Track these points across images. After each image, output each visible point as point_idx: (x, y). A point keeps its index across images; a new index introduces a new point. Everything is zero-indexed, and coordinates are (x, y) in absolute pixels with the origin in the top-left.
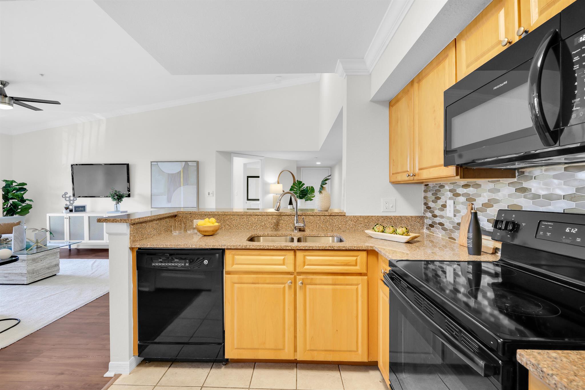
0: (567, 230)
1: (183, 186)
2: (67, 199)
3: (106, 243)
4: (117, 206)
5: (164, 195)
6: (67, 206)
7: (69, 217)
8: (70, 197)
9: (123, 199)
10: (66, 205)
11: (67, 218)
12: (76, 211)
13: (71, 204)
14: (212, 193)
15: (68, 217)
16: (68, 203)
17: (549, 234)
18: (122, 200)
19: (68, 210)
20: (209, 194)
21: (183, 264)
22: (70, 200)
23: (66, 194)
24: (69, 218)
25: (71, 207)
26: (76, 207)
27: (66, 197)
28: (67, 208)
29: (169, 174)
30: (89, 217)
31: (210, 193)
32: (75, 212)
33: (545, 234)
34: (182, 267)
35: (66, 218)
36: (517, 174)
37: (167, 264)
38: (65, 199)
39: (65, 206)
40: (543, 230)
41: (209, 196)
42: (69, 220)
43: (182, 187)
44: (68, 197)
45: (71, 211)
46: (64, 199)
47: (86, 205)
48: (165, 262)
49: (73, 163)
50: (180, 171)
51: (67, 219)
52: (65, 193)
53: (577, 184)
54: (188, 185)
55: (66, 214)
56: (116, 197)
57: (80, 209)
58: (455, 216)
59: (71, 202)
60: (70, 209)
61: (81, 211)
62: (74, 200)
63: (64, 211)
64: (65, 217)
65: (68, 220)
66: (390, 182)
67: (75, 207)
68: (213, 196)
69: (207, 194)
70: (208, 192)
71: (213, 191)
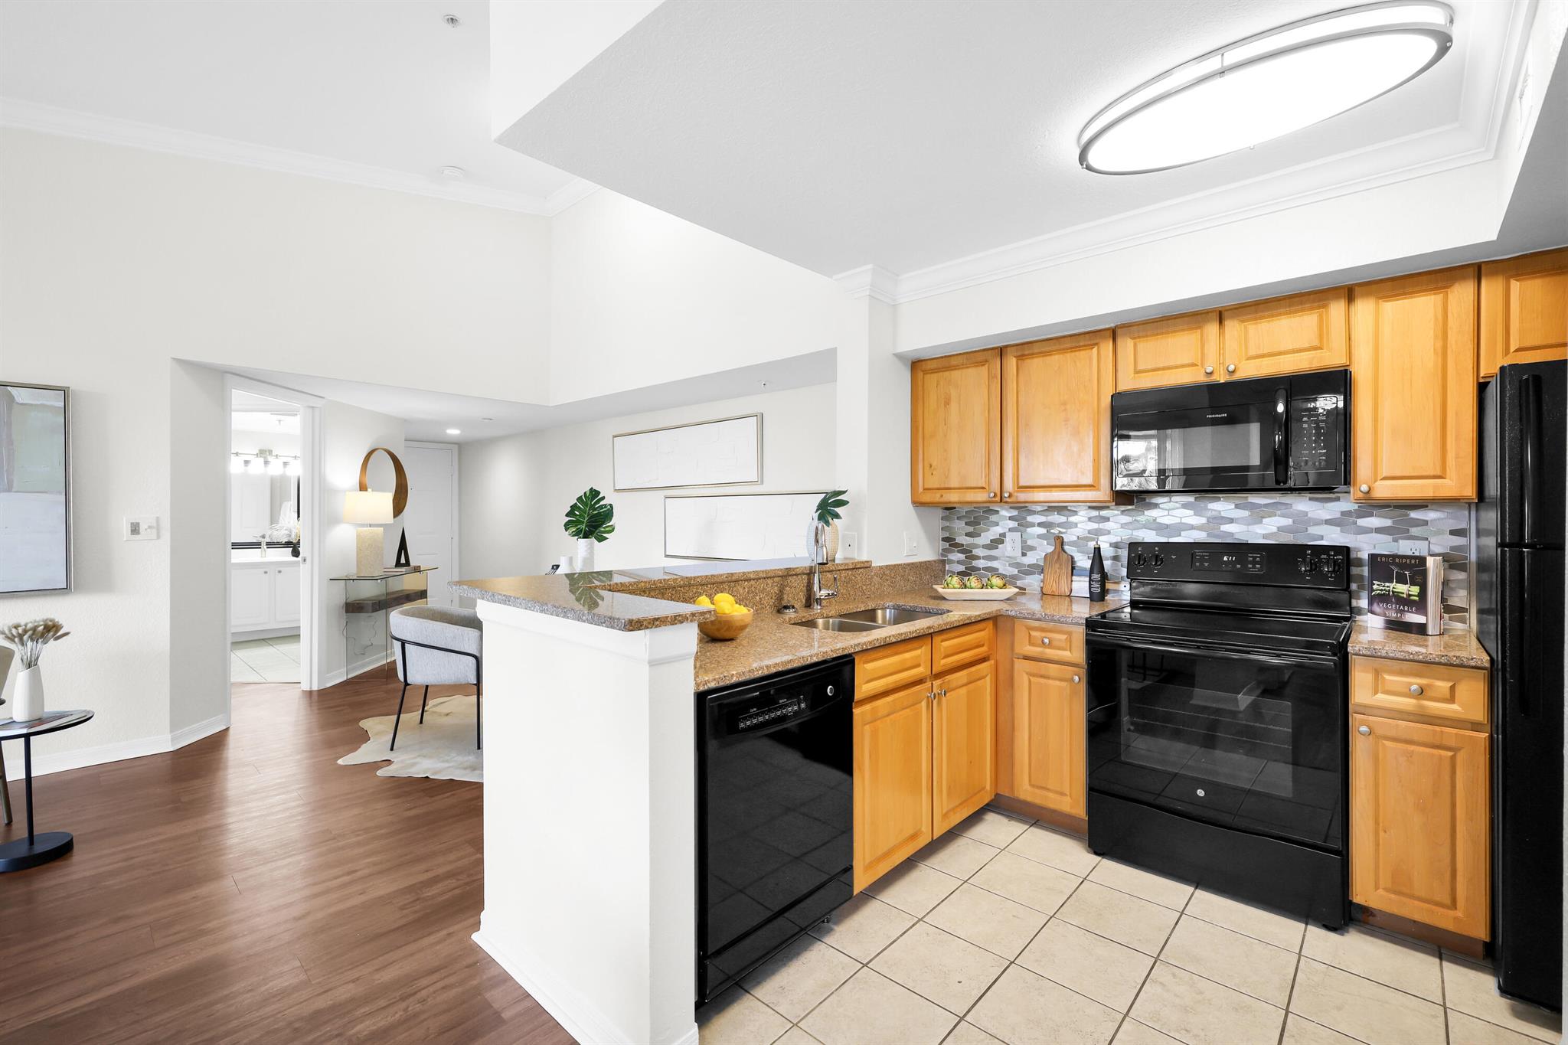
0: (1225, 559)
14: (154, 524)
17: (1206, 564)
20: (135, 529)
21: (796, 708)
31: (143, 527)
33: (1202, 565)
34: (796, 713)
36: (1135, 501)
37: (767, 717)
40: (1198, 561)
48: (763, 713)
53: (1209, 514)
54: (9, 490)
58: (1024, 554)
66: (917, 504)
68: (158, 537)
69: (126, 529)
70: (133, 524)
71: (157, 518)
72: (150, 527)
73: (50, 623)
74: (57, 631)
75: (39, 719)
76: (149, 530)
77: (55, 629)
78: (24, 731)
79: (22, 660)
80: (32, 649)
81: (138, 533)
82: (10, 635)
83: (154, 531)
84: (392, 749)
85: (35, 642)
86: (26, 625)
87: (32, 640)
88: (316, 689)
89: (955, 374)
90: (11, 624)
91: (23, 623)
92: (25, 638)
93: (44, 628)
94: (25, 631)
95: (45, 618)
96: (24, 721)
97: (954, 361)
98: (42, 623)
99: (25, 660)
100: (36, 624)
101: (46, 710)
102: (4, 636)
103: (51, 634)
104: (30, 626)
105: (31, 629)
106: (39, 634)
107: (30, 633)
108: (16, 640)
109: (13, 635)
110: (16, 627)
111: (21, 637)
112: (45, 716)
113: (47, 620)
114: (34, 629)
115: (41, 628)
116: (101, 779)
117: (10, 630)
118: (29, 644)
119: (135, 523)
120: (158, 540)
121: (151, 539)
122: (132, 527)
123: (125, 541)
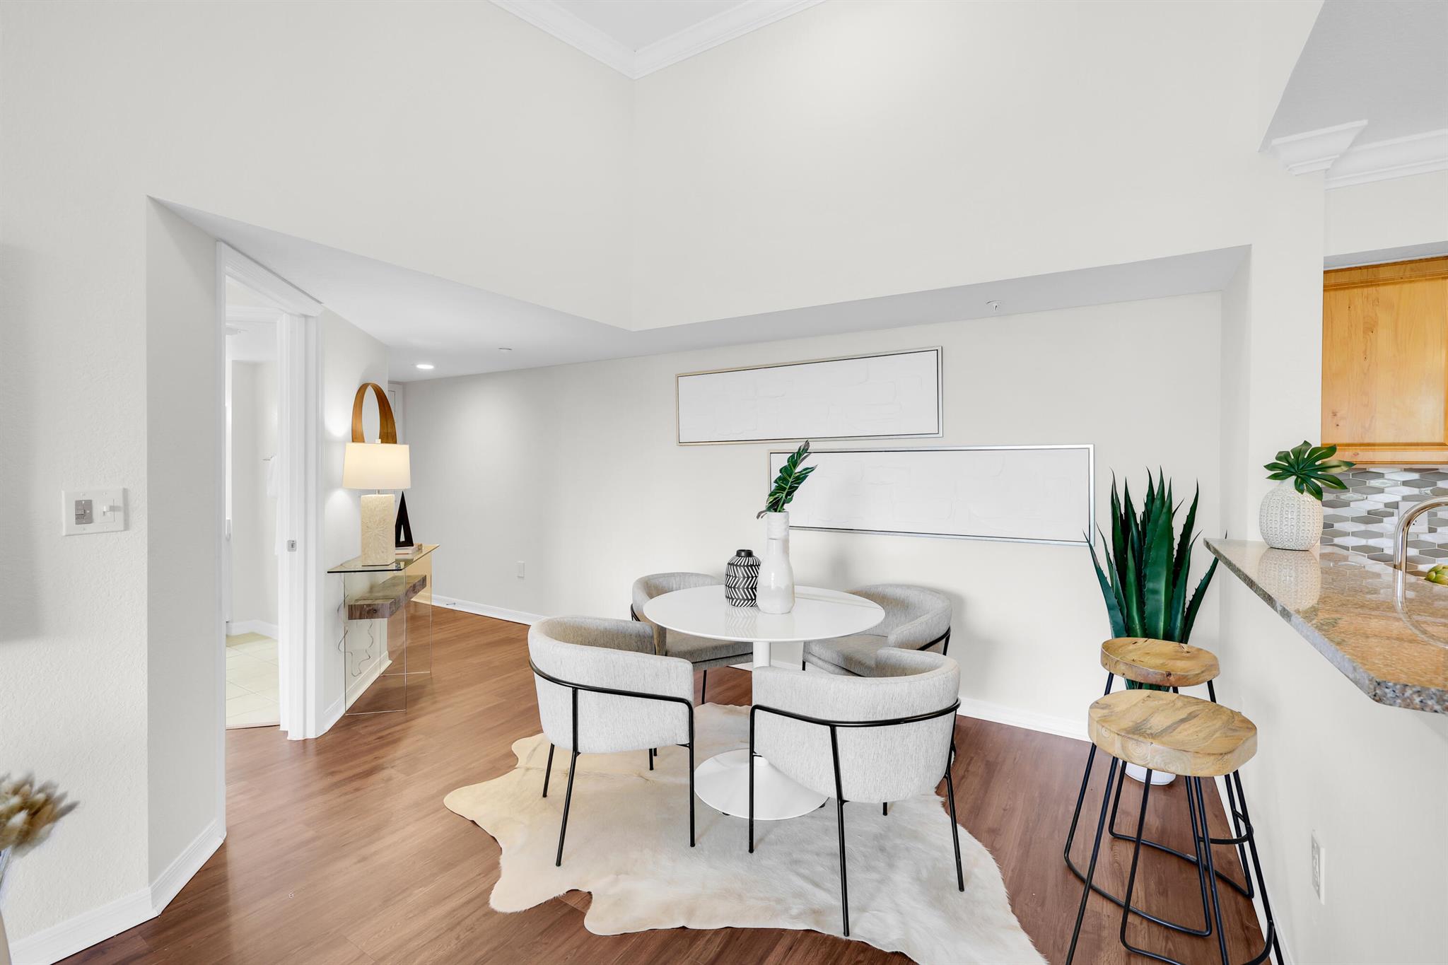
14: (119, 503)
20: (84, 513)
31: (99, 508)
41: (89, 528)
68: (127, 526)
69: (66, 514)
70: (78, 503)
71: (125, 491)
72: (113, 509)
76: (109, 514)
81: (90, 521)
83: (120, 515)
84: (559, 864)
88: (313, 736)
89: (1387, 291)
97: (1384, 274)
119: (83, 502)
120: (125, 532)
121: (113, 532)
122: (77, 509)
123: (67, 536)
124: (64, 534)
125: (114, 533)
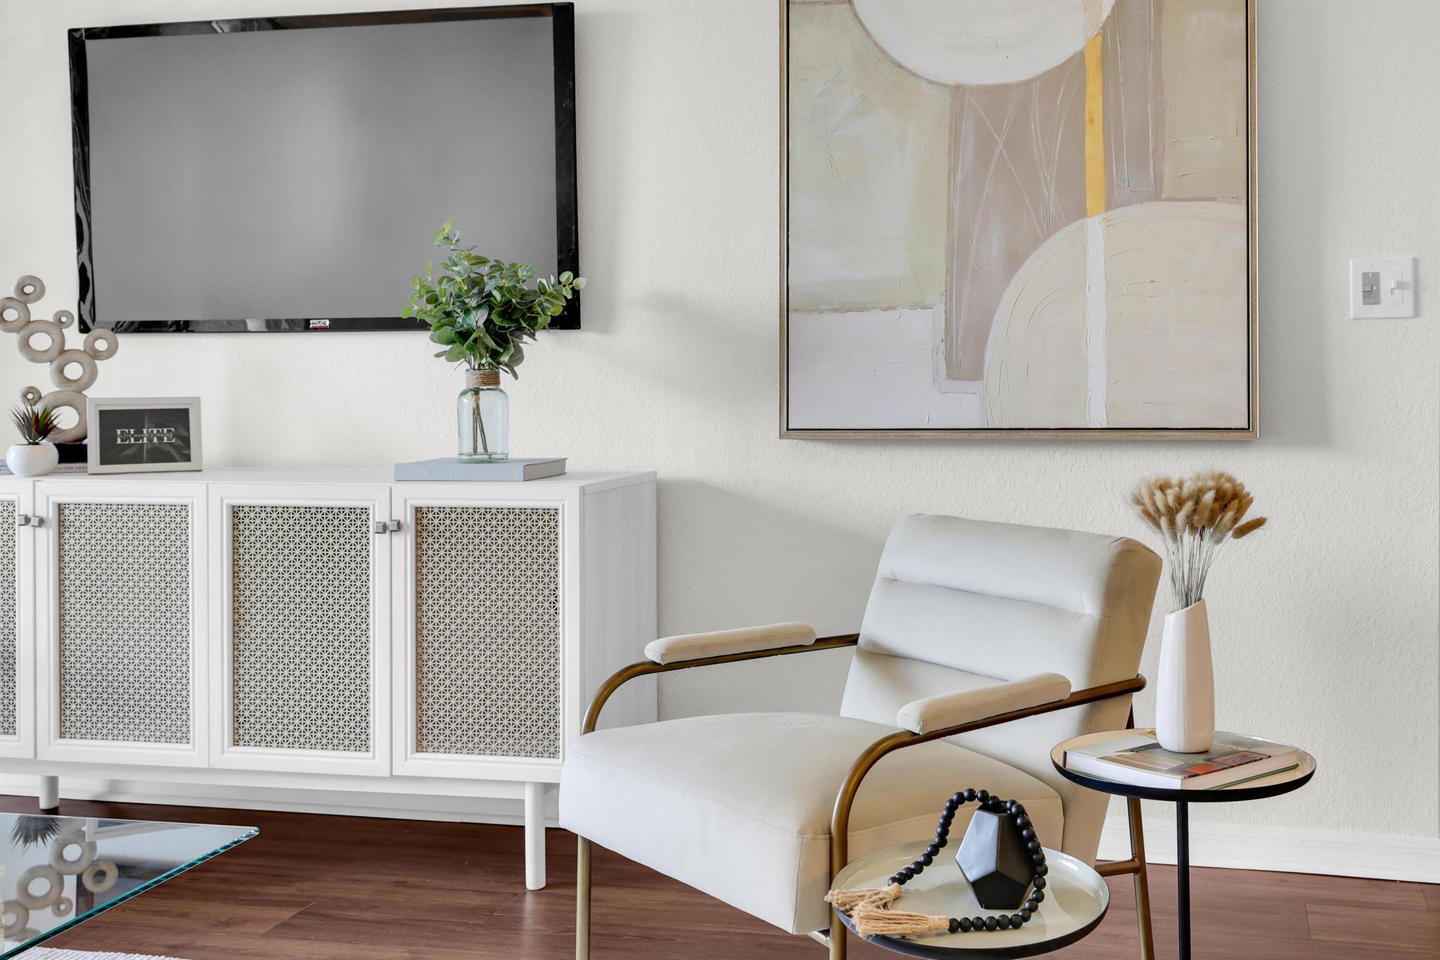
1: (1108, 207)
2: (41, 341)
3: (393, 777)
4: (477, 412)
5: (914, 306)
6: (39, 408)
7: (61, 508)
8: (59, 323)
9: (526, 343)
10: (31, 395)
11: (42, 522)
12: (112, 455)
13: (74, 392)
14: (1408, 278)
15: (52, 515)
16: (43, 378)
18: (518, 357)
19: (48, 449)
20: (1371, 293)
22: (61, 354)
23: (30, 289)
24: (61, 523)
25: (66, 420)
26: (111, 419)
27: (27, 326)
28: (38, 427)
29: (958, 90)
30: (236, 512)
31: (1387, 284)
32: (104, 461)
35: (27, 520)
38: (25, 345)
39: (23, 408)
41: (1377, 311)
42: (60, 535)
43: (1094, 226)
44: (42, 326)
45: (72, 453)
46: (14, 338)
47: (197, 400)
49: (84, 23)
50: (1080, 56)
51: (41, 532)
52: (20, 289)
54: (1156, 197)
55: (30, 481)
56: (478, 318)
57: (152, 433)
59: (74, 371)
60: (62, 439)
61: (159, 455)
62: (95, 355)
63: (16, 450)
64: (24, 508)
65: (47, 536)
67: (102, 413)
68: (1417, 311)
69: (1354, 290)
70: (1365, 275)
71: (1416, 262)
72: (1400, 285)
73: (1227, 486)
74: (1241, 510)
75: (1205, 752)
76: (1397, 292)
77: (1236, 502)
78: (1174, 782)
79: (1173, 580)
80: (1192, 556)
81: (1377, 301)
82: (1151, 509)
83: (1408, 294)
85: (1198, 536)
86: (1180, 485)
87: (1193, 528)
90: (1153, 480)
91: (1175, 480)
92: (1180, 518)
93: (1216, 499)
94: (1180, 502)
95: (1217, 471)
96: (1177, 750)
98: (1211, 483)
99: (1178, 582)
100: (1200, 484)
101: (1218, 728)
102: (1140, 508)
103: (1230, 515)
104: (1188, 488)
105: (1188, 498)
106: (1206, 515)
107: (1189, 506)
108: (1164, 521)
109: (1158, 510)
110: (1163, 488)
111: (1171, 513)
112: (1217, 746)
113: (1221, 476)
114: (1197, 497)
115: (1209, 497)
116: (1312, 919)
117: (1152, 495)
118: (1187, 537)
119: (1370, 275)
120: (1416, 319)
121: (1401, 318)
122: (1364, 285)
123: (1354, 319)
124: (1352, 317)
125: (1403, 320)
